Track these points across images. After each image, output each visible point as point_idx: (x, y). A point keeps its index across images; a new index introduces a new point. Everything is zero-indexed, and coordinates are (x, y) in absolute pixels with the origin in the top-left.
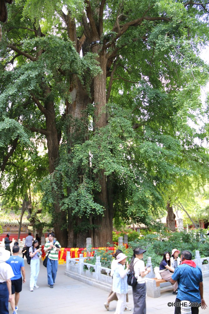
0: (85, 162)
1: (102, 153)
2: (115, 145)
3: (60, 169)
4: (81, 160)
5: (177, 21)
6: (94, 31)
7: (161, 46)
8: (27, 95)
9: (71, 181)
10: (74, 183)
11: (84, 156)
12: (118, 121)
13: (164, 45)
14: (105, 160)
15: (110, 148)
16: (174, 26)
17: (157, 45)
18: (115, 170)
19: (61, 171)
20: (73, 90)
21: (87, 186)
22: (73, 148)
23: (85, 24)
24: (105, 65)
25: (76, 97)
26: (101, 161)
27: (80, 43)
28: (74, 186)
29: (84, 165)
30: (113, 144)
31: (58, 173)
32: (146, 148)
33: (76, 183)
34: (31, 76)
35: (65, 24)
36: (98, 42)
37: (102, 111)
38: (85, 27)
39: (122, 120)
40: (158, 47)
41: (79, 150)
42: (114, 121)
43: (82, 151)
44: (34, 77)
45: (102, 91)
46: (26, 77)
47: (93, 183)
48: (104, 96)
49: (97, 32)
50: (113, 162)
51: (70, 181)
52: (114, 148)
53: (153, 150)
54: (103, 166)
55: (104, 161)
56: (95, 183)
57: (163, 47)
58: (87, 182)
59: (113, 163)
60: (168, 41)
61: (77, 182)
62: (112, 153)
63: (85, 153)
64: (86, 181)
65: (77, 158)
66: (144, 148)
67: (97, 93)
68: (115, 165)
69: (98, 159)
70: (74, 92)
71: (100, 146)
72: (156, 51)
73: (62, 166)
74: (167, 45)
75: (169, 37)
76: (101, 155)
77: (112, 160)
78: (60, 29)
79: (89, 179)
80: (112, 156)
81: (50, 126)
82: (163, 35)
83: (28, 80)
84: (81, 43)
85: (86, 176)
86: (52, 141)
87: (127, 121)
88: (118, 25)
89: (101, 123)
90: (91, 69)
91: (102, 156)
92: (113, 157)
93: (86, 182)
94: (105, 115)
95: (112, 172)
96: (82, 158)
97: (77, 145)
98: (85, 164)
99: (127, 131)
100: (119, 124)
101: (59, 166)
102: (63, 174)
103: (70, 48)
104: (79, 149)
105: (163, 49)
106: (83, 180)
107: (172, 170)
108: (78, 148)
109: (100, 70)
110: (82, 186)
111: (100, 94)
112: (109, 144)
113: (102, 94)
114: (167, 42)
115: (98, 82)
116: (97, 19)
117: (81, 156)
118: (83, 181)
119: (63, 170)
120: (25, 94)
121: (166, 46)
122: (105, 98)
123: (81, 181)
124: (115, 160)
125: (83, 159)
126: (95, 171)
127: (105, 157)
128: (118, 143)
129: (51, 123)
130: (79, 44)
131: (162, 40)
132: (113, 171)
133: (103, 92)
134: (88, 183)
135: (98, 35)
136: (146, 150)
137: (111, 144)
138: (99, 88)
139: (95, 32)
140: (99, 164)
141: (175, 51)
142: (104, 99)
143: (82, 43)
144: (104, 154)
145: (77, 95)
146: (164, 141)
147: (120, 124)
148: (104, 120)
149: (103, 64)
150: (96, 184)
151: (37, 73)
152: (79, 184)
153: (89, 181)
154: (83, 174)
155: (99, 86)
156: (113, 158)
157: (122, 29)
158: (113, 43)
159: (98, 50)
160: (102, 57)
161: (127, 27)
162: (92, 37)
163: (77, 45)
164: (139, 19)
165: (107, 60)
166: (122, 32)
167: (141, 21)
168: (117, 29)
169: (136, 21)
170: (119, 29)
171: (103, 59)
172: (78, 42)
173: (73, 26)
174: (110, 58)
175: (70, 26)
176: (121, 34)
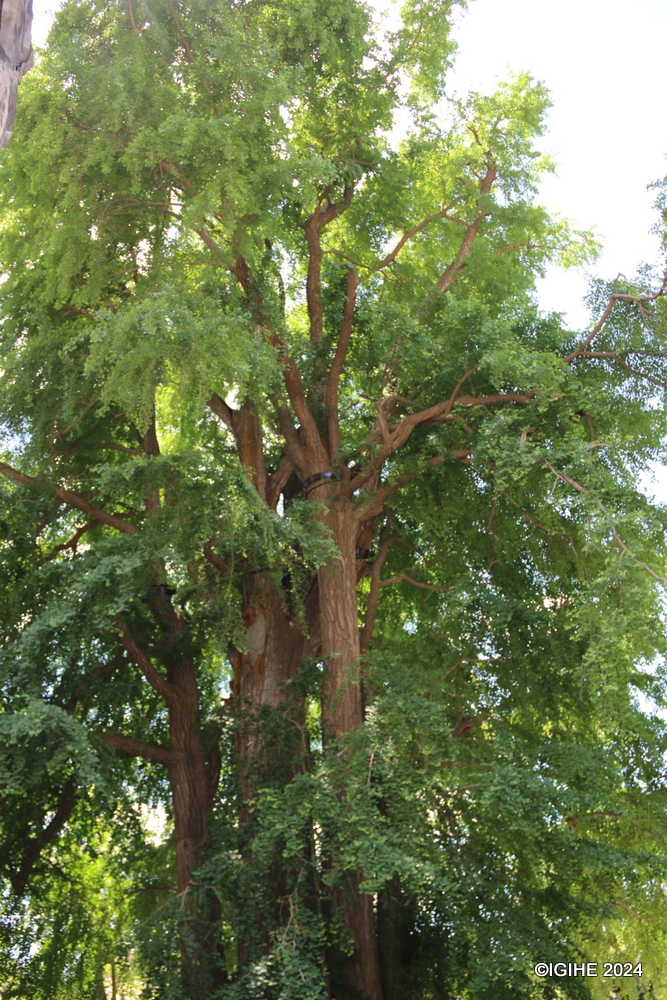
0: (294, 847)
1: (349, 815)
2: (394, 785)
3: (208, 876)
4: (280, 843)
5: (549, 397)
6: (313, 445)
7: (511, 465)
8: (107, 628)
9: (249, 917)
10: (257, 925)
11: (289, 827)
12: (400, 704)
13: (520, 463)
14: (362, 838)
15: (375, 797)
16: (541, 410)
17: (499, 463)
18: (396, 872)
19: (213, 882)
20: (255, 621)
21: (302, 935)
22: (253, 802)
23: (288, 429)
24: (352, 539)
25: (266, 643)
26: (349, 843)
27: (274, 485)
28: (258, 936)
29: (291, 858)
30: (387, 782)
31: (201, 890)
32: (498, 788)
33: (264, 923)
34: (119, 572)
35: (233, 439)
36: (329, 475)
37: (346, 679)
38: (288, 436)
39: (412, 702)
40: (501, 471)
41: (274, 806)
42: (386, 705)
43: (285, 810)
44: (130, 575)
45: (345, 619)
46: (104, 575)
47: (322, 924)
48: (351, 633)
49: (323, 448)
50: (388, 846)
51: (244, 918)
52: (390, 797)
53: (522, 792)
54: (353, 858)
55: (357, 843)
56: (331, 925)
57: (516, 467)
58: (305, 921)
59: (390, 849)
60: (530, 451)
61: (268, 921)
62: (383, 812)
63: (295, 817)
64: (299, 917)
65: (268, 834)
66: (492, 788)
67: (331, 626)
68: (397, 856)
69: (339, 835)
70: (260, 627)
71: (344, 793)
72: (499, 481)
73: (216, 865)
74: (527, 461)
75: (531, 439)
76: (346, 823)
77: (385, 838)
78: (219, 451)
79: (308, 910)
80: (386, 824)
81: (183, 735)
82: (513, 435)
83: (108, 584)
84: (278, 483)
85: (301, 899)
86: (186, 784)
87: (426, 703)
88: (382, 424)
89: (346, 717)
90: (306, 544)
91: (350, 824)
92: (388, 827)
93: (298, 921)
94: (359, 694)
95: (387, 881)
96: (282, 833)
97: (267, 790)
98: (292, 854)
99: (429, 737)
100: (403, 716)
101: (204, 866)
102: (219, 894)
104: (273, 802)
105: (519, 473)
106: (289, 912)
107: (599, 859)
108: (269, 798)
109: (333, 549)
110: (285, 936)
111: (338, 629)
112: (373, 784)
113: (347, 626)
114: (527, 453)
115: (332, 592)
116: (322, 414)
117: (278, 826)
118: (289, 915)
119: (219, 877)
120: (101, 626)
121: (527, 464)
122: (357, 638)
123: (280, 916)
124: (396, 836)
125: (286, 836)
126: (329, 880)
127: (360, 828)
128: (403, 777)
129: (185, 726)
130: (272, 487)
131: (513, 451)
132: (389, 878)
133: (349, 620)
134: (308, 923)
135: (326, 457)
136: (498, 794)
137: (381, 783)
138: (337, 610)
139: (317, 447)
140: (342, 853)
141: (554, 476)
142: (351, 641)
143: (281, 482)
144: (354, 818)
145: (267, 636)
146: (560, 764)
147: (406, 716)
148: (355, 709)
149: (346, 537)
150: (337, 927)
151: (138, 563)
152: (274, 928)
153: (309, 917)
154: (290, 891)
155: (336, 604)
156: (390, 831)
157: (394, 434)
158: (372, 474)
159: (327, 498)
160: (341, 517)
161: (410, 428)
162: (308, 462)
163: (266, 489)
164: (443, 405)
165: (355, 526)
166: (396, 443)
167: (448, 409)
168: (381, 435)
169: (434, 410)
170: (387, 436)
171: (344, 522)
172: (269, 480)
173: (255, 439)
174: (366, 521)
175: (245, 440)
176: (392, 448)
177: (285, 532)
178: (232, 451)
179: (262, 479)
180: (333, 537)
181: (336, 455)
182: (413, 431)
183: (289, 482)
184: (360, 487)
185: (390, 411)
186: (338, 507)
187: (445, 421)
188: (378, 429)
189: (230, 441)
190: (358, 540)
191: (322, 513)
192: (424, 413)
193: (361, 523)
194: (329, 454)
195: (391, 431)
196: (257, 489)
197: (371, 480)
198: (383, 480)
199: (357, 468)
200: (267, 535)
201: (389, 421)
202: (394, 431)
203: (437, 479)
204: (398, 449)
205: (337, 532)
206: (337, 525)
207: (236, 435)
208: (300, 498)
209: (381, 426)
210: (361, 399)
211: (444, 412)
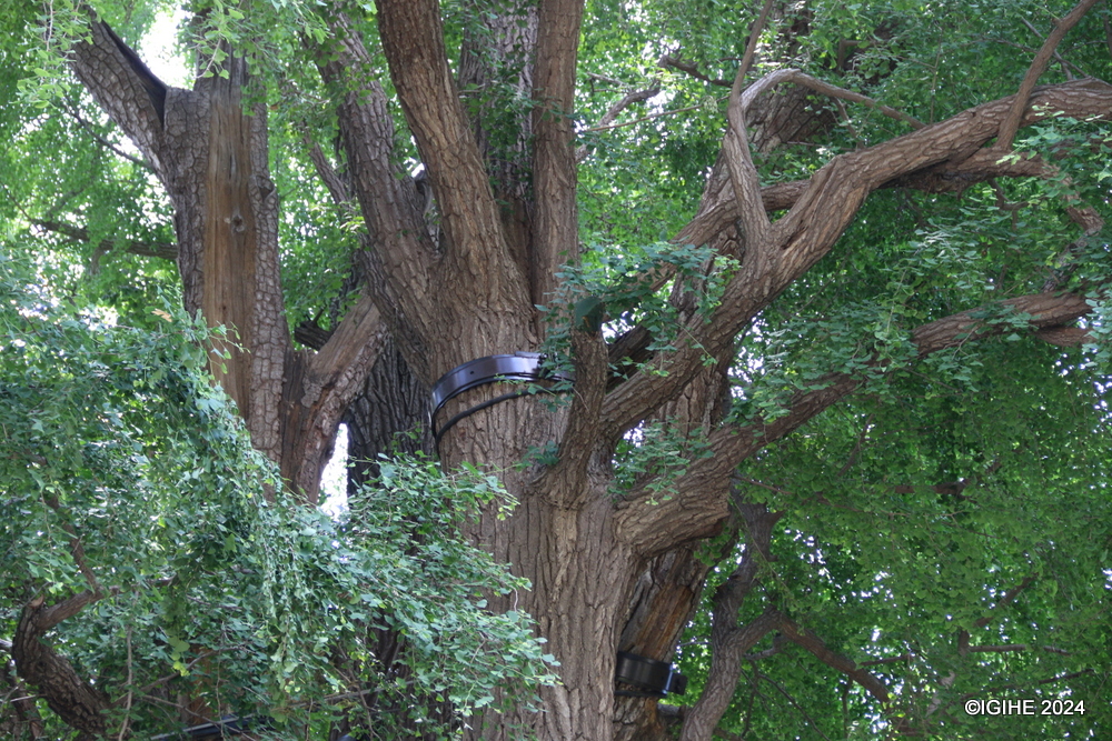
6: (475, 247)
23: (378, 176)
24: (605, 616)
27: (313, 391)
35: (165, 201)
36: (526, 364)
38: (379, 205)
49: (509, 262)
78: (106, 245)
84: (331, 385)
88: (743, 179)
90: (421, 631)
103: (177, 392)
109: (529, 647)
116: (515, 131)
130: (307, 402)
135: (522, 294)
139: (486, 258)
143: (343, 382)
149: (580, 609)
157: (787, 220)
158: (692, 369)
159: (518, 453)
160: (566, 531)
161: (849, 198)
162: (449, 311)
163: (281, 406)
164: (989, 111)
165: (617, 568)
166: (792, 256)
167: (1007, 130)
168: (736, 221)
169: (951, 132)
170: (759, 223)
171: (577, 552)
172: (295, 370)
173: (247, 209)
174: (661, 552)
175: (213, 213)
176: (773, 273)
177: (344, 580)
178: (154, 246)
179: (269, 369)
180: (530, 604)
181: (561, 292)
182: (858, 213)
183: (373, 380)
184: (646, 416)
185: (777, 127)
186: (557, 494)
187: (990, 176)
188: (724, 196)
189: (155, 205)
190: (627, 622)
191: (490, 510)
192: (909, 141)
193: (641, 560)
194: (534, 280)
195: (774, 207)
196: (245, 410)
197: (691, 393)
198: (737, 392)
199: (635, 347)
200: (277, 589)
201: (766, 167)
202: (789, 205)
203: (947, 402)
204: (797, 275)
205: (544, 587)
206: (550, 561)
207: (177, 188)
208: (410, 447)
209: (736, 187)
210: (668, 77)
211: (987, 142)
